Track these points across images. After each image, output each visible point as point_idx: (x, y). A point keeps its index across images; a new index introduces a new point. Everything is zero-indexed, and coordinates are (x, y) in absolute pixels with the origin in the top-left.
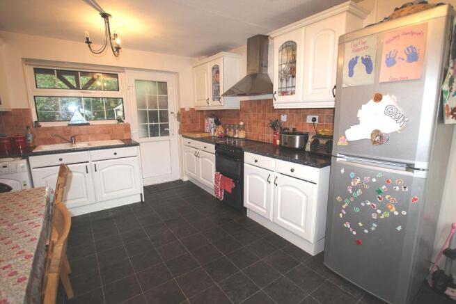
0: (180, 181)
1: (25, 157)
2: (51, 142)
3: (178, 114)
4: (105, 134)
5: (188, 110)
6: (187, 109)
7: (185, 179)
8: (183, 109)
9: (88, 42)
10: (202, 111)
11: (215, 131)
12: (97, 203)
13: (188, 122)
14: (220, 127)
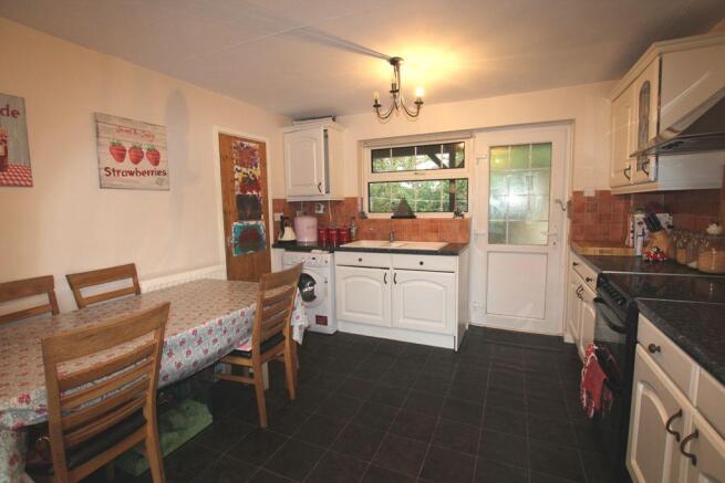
0: (560, 339)
1: (332, 251)
2: (372, 237)
3: (569, 203)
4: (432, 232)
5: (592, 194)
6: (590, 193)
7: (568, 339)
8: (577, 194)
9: (377, 106)
10: (627, 196)
11: (645, 244)
12: (392, 328)
13: (588, 219)
14: (658, 235)
